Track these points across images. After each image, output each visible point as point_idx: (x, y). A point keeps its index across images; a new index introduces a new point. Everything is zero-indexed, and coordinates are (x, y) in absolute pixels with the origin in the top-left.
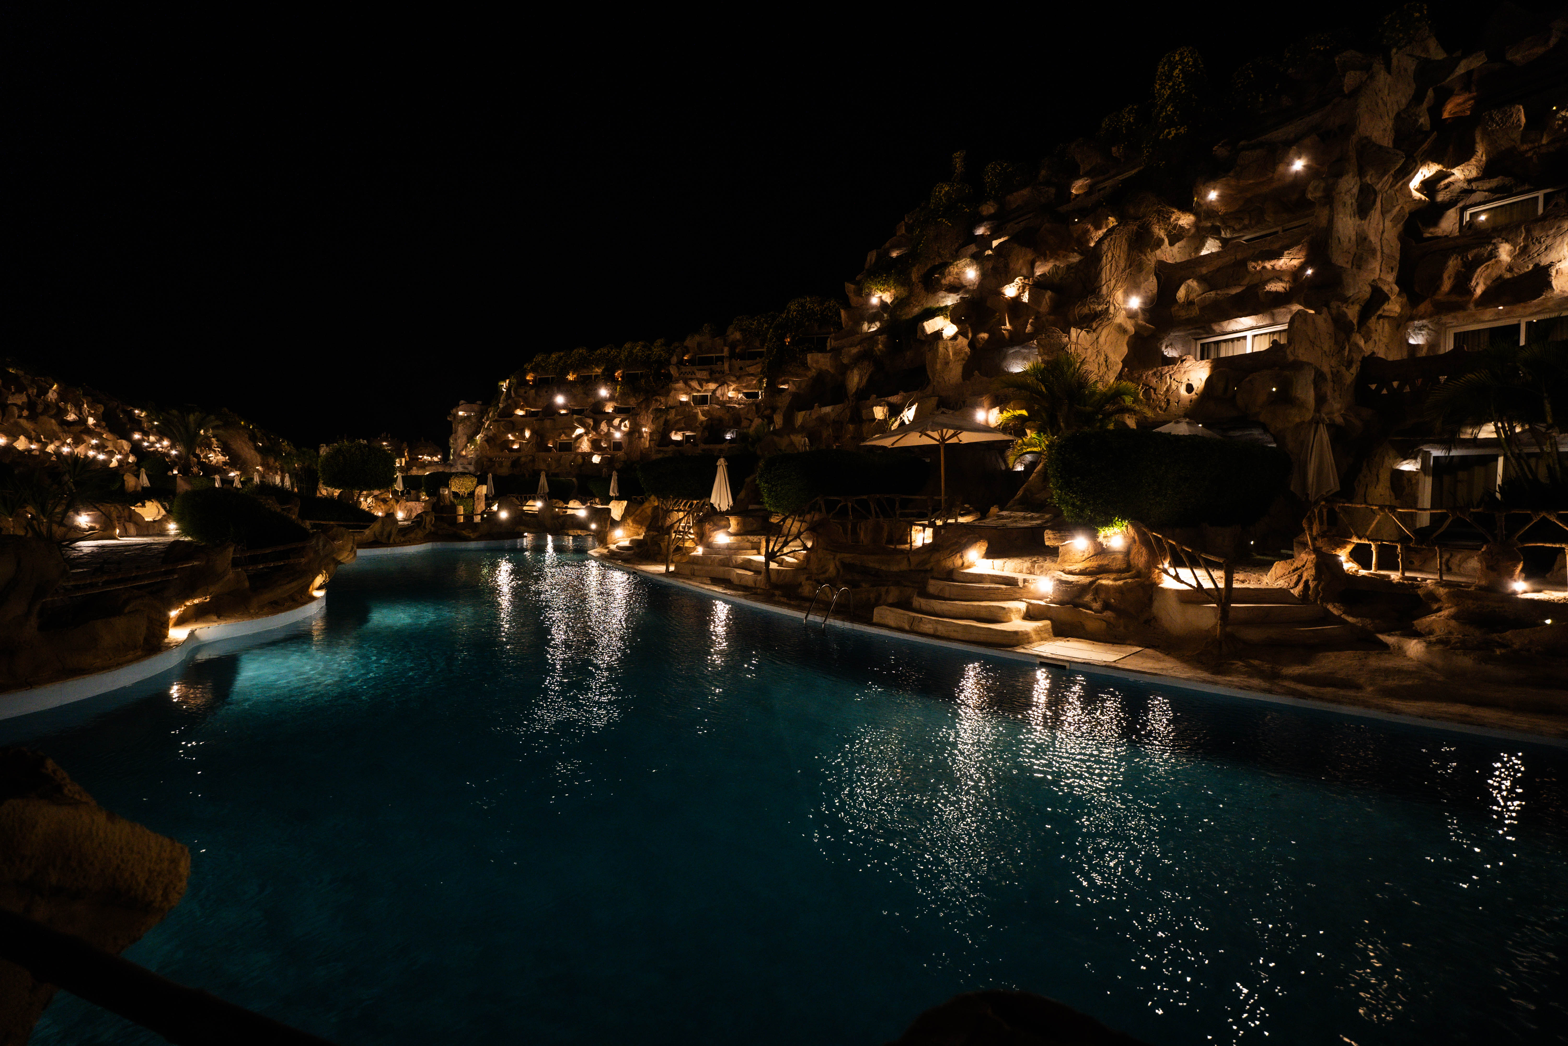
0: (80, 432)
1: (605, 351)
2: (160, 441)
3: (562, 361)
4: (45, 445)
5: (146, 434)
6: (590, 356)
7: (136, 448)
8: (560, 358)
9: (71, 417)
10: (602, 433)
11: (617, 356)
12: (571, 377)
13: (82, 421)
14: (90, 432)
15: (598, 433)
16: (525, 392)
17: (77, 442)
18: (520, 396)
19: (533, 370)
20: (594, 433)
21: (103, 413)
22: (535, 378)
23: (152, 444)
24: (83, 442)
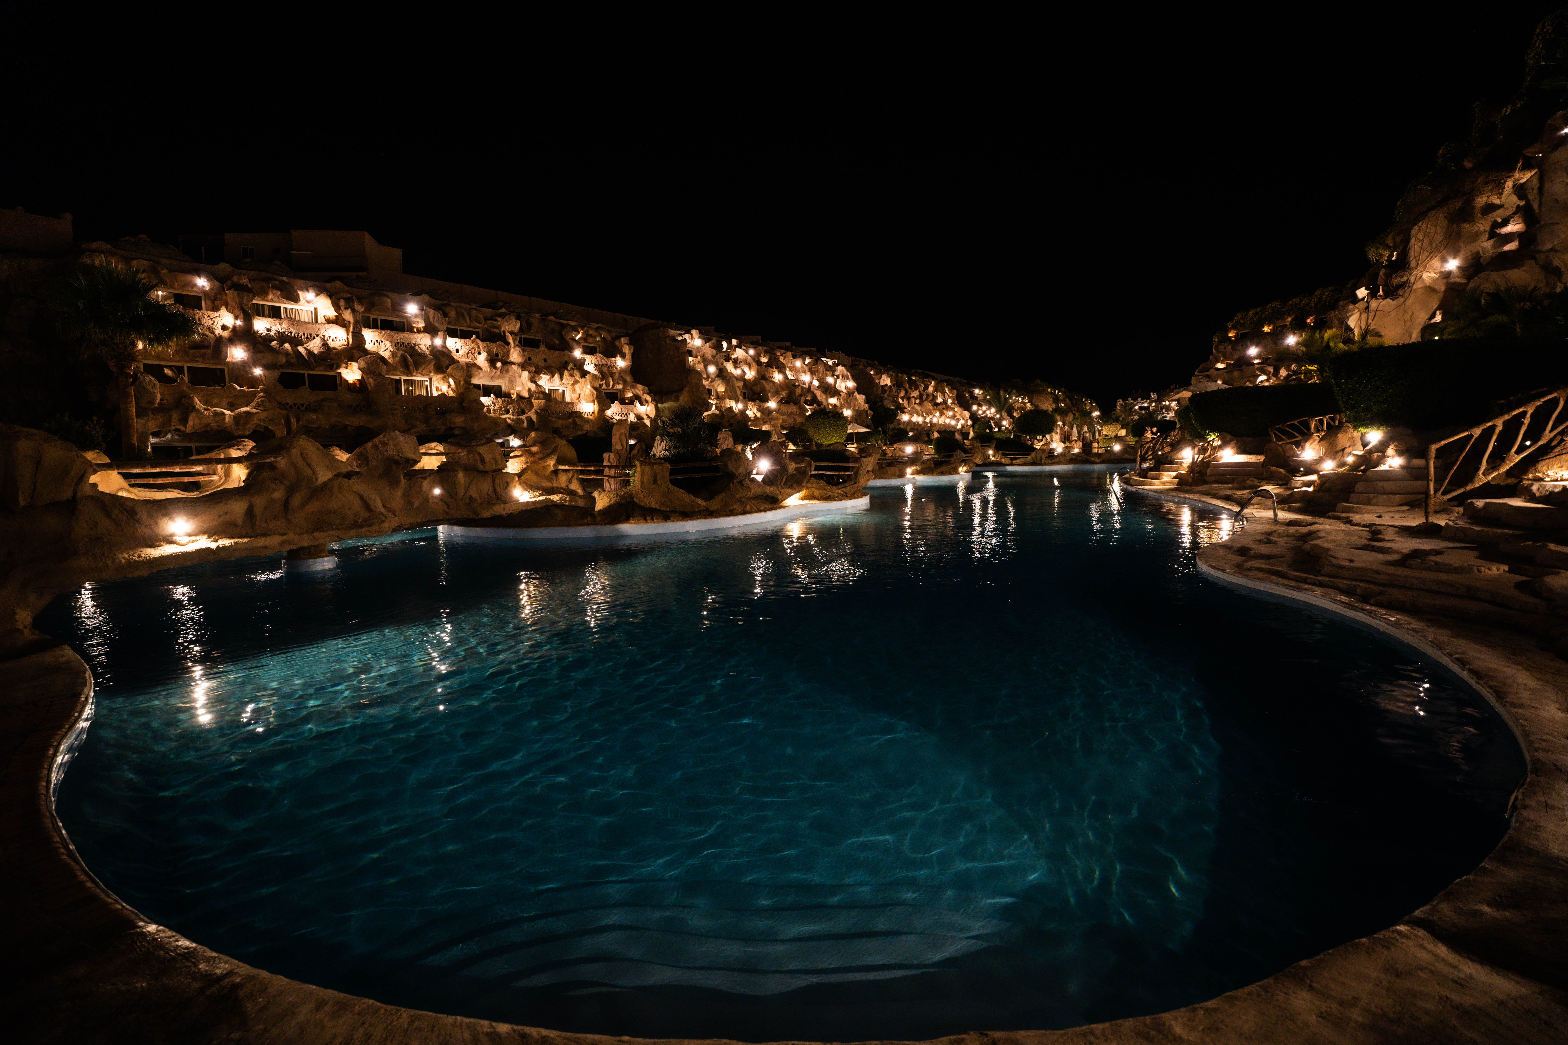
0: (943, 408)
1: (1297, 301)
2: (989, 409)
3: (1257, 317)
4: (925, 418)
5: (980, 405)
6: (1282, 308)
7: (974, 416)
8: (1256, 313)
9: (940, 400)
10: (1282, 378)
11: (1308, 304)
12: (1266, 329)
13: (945, 402)
14: (947, 408)
15: (1278, 378)
16: (1225, 348)
17: (942, 414)
18: (1220, 352)
19: (1234, 328)
20: (1275, 379)
21: (956, 396)
22: (1237, 334)
23: (984, 412)
24: (944, 414)
